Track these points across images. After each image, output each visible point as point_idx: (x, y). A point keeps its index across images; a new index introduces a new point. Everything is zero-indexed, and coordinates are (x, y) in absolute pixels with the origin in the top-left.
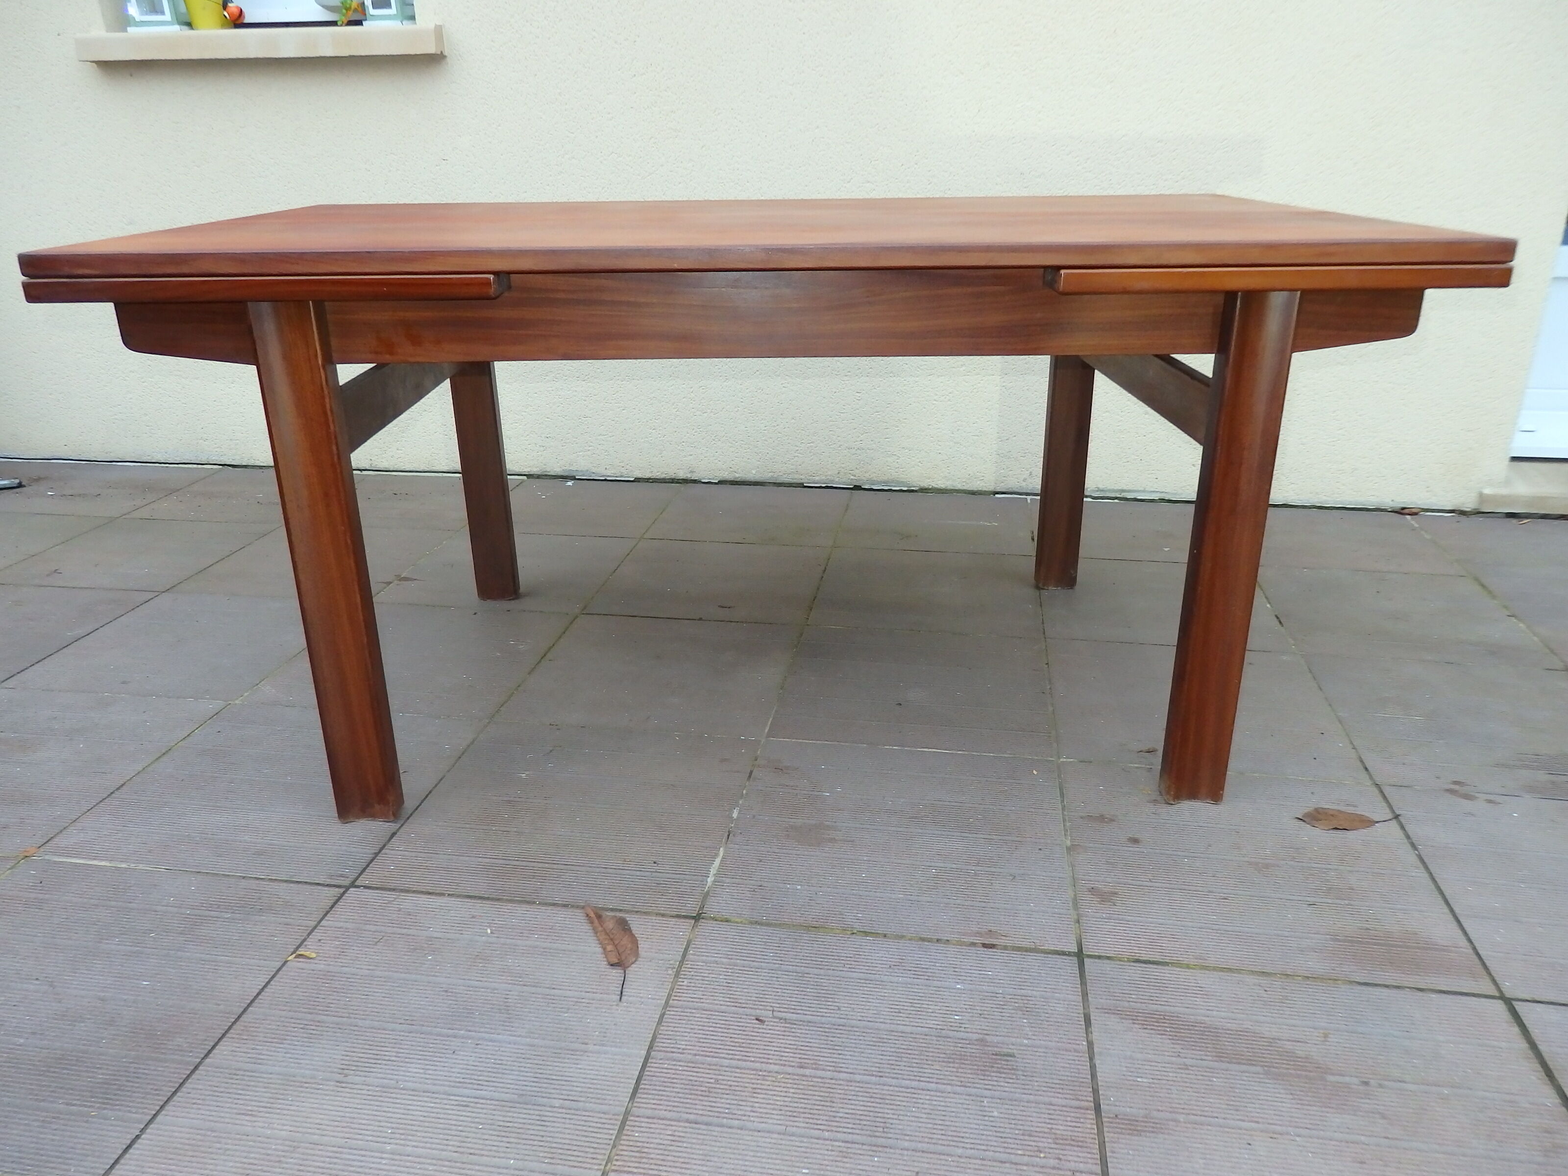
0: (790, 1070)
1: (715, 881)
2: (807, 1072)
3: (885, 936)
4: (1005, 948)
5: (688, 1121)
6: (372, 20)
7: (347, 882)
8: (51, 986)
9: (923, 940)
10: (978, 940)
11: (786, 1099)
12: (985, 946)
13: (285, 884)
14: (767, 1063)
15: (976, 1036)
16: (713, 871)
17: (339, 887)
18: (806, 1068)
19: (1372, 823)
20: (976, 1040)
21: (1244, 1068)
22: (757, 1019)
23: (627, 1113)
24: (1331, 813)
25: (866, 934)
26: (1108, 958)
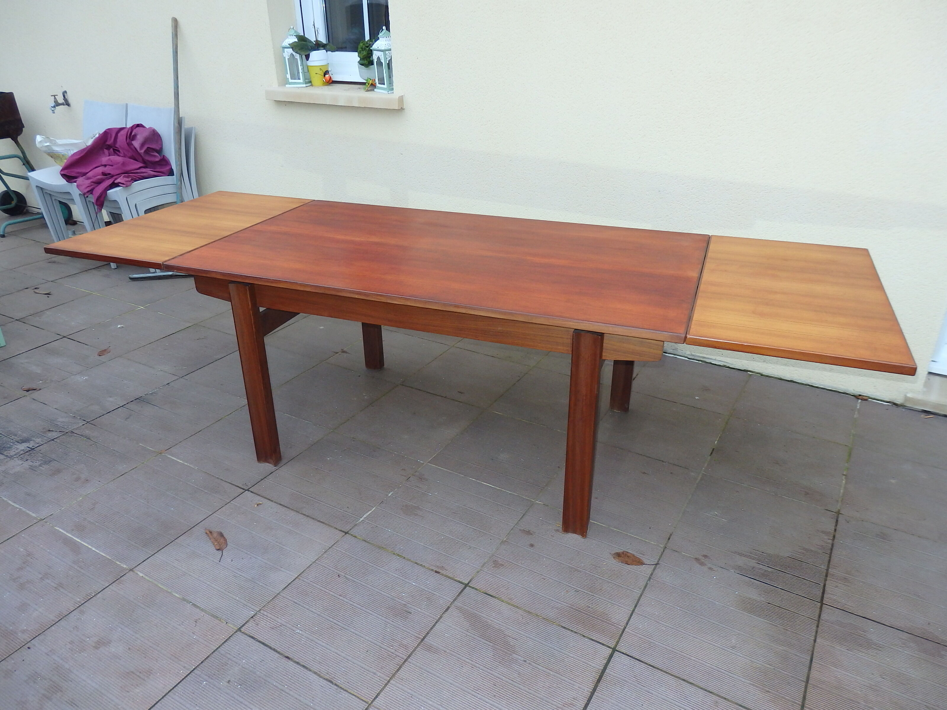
0: (336, 595)
1: (362, 520)
2: (341, 598)
3: (404, 558)
4: (442, 575)
5: (294, 602)
6: (377, 89)
7: (246, 489)
8: (148, 503)
9: (416, 563)
10: (435, 569)
11: (328, 604)
12: (436, 572)
13: (228, 484)
14: (331, 591)
15: (404, 603)
16: (365, 516)
17: (243, 489)
18: (341, 596)
19: (642, 563)
20: (403, 604)
21: (487, 642)
22: (338, 575)
23: (278, 594)
24: (629, 555)
25: (398, 555)
26: (476, 589)
